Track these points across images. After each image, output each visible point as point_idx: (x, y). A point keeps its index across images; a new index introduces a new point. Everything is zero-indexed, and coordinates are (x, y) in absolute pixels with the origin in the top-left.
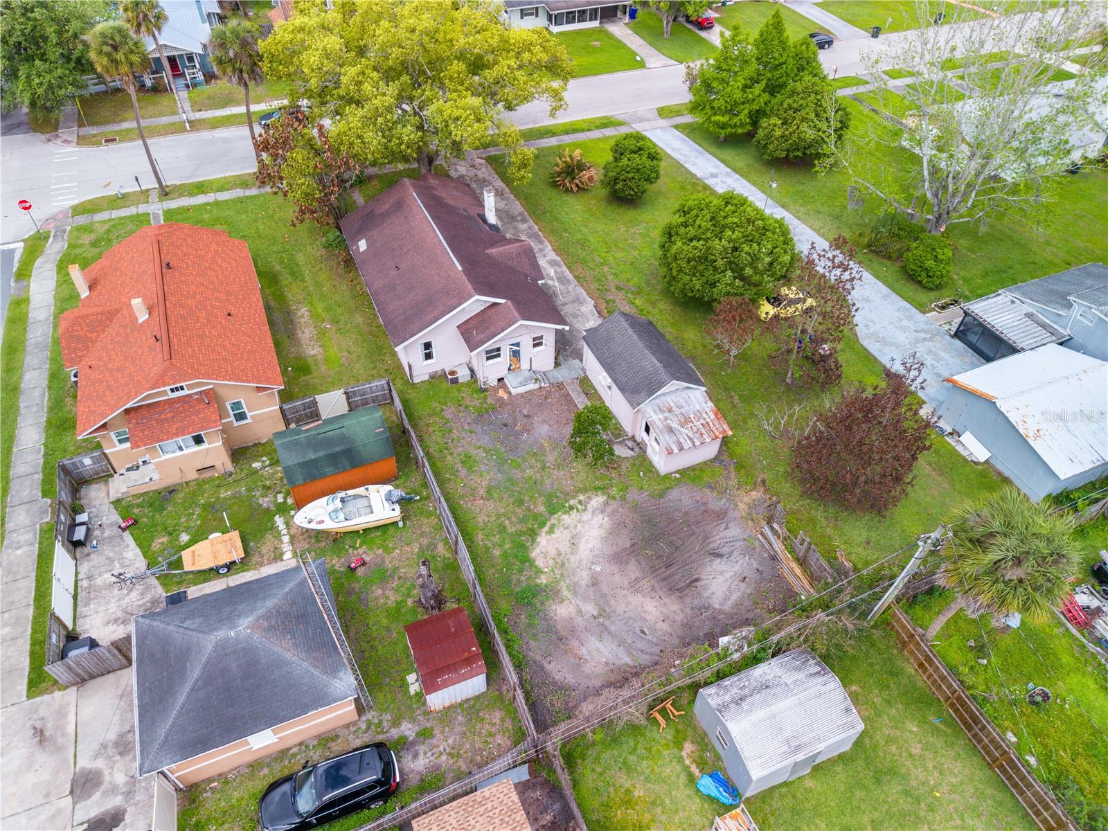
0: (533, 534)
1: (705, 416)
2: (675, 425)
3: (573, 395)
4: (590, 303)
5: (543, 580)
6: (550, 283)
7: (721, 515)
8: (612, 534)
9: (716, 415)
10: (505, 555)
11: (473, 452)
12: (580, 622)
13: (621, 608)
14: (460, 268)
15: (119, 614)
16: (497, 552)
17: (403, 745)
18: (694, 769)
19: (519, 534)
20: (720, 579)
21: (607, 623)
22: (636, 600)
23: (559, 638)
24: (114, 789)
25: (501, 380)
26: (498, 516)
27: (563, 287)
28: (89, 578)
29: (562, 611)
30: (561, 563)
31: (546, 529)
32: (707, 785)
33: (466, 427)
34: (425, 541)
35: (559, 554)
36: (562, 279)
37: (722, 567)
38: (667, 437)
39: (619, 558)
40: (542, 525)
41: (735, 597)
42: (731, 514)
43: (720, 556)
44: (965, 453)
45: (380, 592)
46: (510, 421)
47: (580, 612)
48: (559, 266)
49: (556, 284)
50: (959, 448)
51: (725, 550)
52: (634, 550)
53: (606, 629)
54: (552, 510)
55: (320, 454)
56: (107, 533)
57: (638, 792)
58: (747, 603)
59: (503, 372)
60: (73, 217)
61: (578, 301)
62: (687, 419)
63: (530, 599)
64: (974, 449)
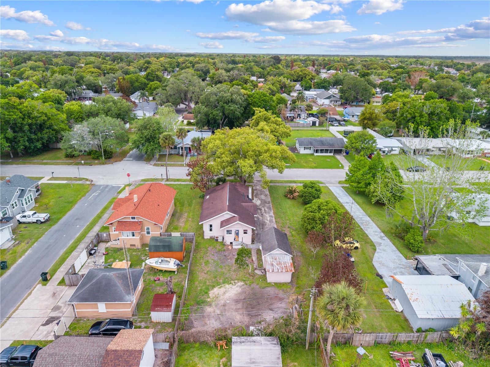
0: (214, 287)
1: (287, 264)
2: (274, 264)
5: (209, 300)
6: (266, 221)
7: (281, 299)
8: (240, 294)
9: (291, 264)
10: (201, 290)
11: (210, 261)
12: (212, 314)
13: (228, 315)
14: (228, 204)
16: (199, 288)
18: (222, 366)
19: (210, 285)
21: (221, 317)
22: (235, 314)
23: (203, 317)
24: (61, 312)
25: (231, 243)
26: (206, 279)
27: (270, 223)
28: (89, 263)
29: (209, 310)
30: (217, 297)
31: (219, 287)
33: (212, 253)
34: (180, 280)
35: (218, 294)
36: (271, 221)
37: (271, 314)
38: (270, 267)
39: (237, 301)
40: (218, 285)
42: (285, 300)
43: (273, 311)
44: (394, 307)
45: (159, 288)
46: (227, 255)
47: (214, 312)
48: (272, 218)
49: (268, 222)
51: (275, 309)
52: (243, 301)
53: (220, 319)
54: (224, 282)
55: (161, 244)
56: (100, 254)
59: (232, 241)
60: (141, 182)
62: (280, 263)
63: (200, 303)
64: (398, 306)
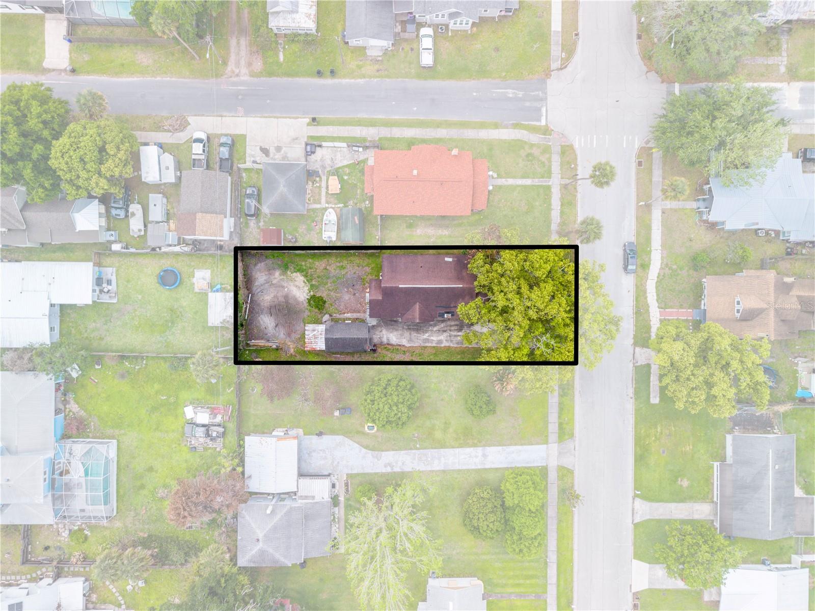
0: (306, 276)
1: (314, 345)
3: (358, 314)
4: (408, 345)
5: (289, 273)
6: (427, 335)
7: (289, 335)
8: (296, 299)
9: (314, 348)
10: (302, 265)
11: (346, 271)
12: (272, 277)
13: (271, 290)
14: (400, 286)
15: (324, 158)
16: (303, 263)
17: (258, 222)
18: (224, 286)
19: (307, 273)
20: (269, 322)
21: (269, 284)
22: (272, 295)
23: (270, 270)
24: (275, 155)
26: (316, 269)
27: (421, 338)
28: (340, 151)
29: (277, 273)
30: (293, 280)
32: (218, 286)
33: (358, 272)
35: (295, 281)
36: (427, 340)
37: (272, 325)
39: (286, 297)
40: (307, 281)
41: (262, 323)
42: (288, 338)
43: (276, 326)
44: (279, 429)
45: (304, 227)
47: (275, 278)
48: (437, 343)
49: (425, 337)
50: (281, 429)
51: (277, 329)
52: (287, 302)
53: (267, 283)
54: (312, 286)
56: (356, 156)
57: (224, 271)
58: (258, 324)
60: (561, 145)
61: (410, 340)
62: (316, 338)
63: (285, 267)
64: (279, 432)
